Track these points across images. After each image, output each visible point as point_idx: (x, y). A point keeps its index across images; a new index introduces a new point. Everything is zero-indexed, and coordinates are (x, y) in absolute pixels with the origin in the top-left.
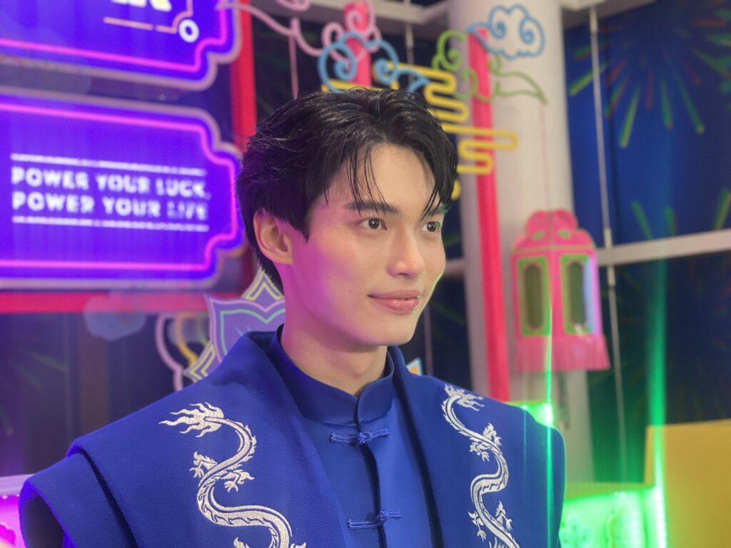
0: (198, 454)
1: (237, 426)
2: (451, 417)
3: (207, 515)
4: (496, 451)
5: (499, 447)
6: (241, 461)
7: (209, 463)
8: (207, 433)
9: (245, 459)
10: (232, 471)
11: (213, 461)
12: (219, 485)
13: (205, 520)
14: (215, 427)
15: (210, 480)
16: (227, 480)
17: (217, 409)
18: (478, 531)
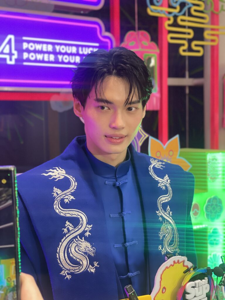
0: (55, 188)
1: (70, 177)
2: (152, 173)
3: (57, 211)
4: (168, 186)
5: (170, 184)
6: (71, 192)
7: (59, 192)
8: (59, 180)
9: (73, 191)
10: (67, 195)
12: (62, 201)
13: (57, 213)
14: (62, 177)
15: (59, 198)
16: (65, 199)
17: (63, 170)
18: (159, 218)
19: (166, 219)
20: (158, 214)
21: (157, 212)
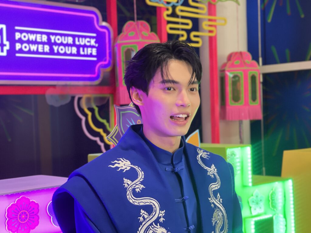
0: (125, 179)
1: (136, 167)
2: (200, 162)
3: (131, 201)
4: (216, 174)
5: (217, 172)
6: (140, 181)
7: (129, 182)
8: (126, 171)
9: (141, 180)
10: (137, 185)
11: (130, 181)
12: (134, 190)
13: (131, 203)
14: (128, 168)
15: (130, 188)
16: (136, 188)
18: (211, 204)
19: (218, 207)
20: (210, 201)
21: (210, 199)
